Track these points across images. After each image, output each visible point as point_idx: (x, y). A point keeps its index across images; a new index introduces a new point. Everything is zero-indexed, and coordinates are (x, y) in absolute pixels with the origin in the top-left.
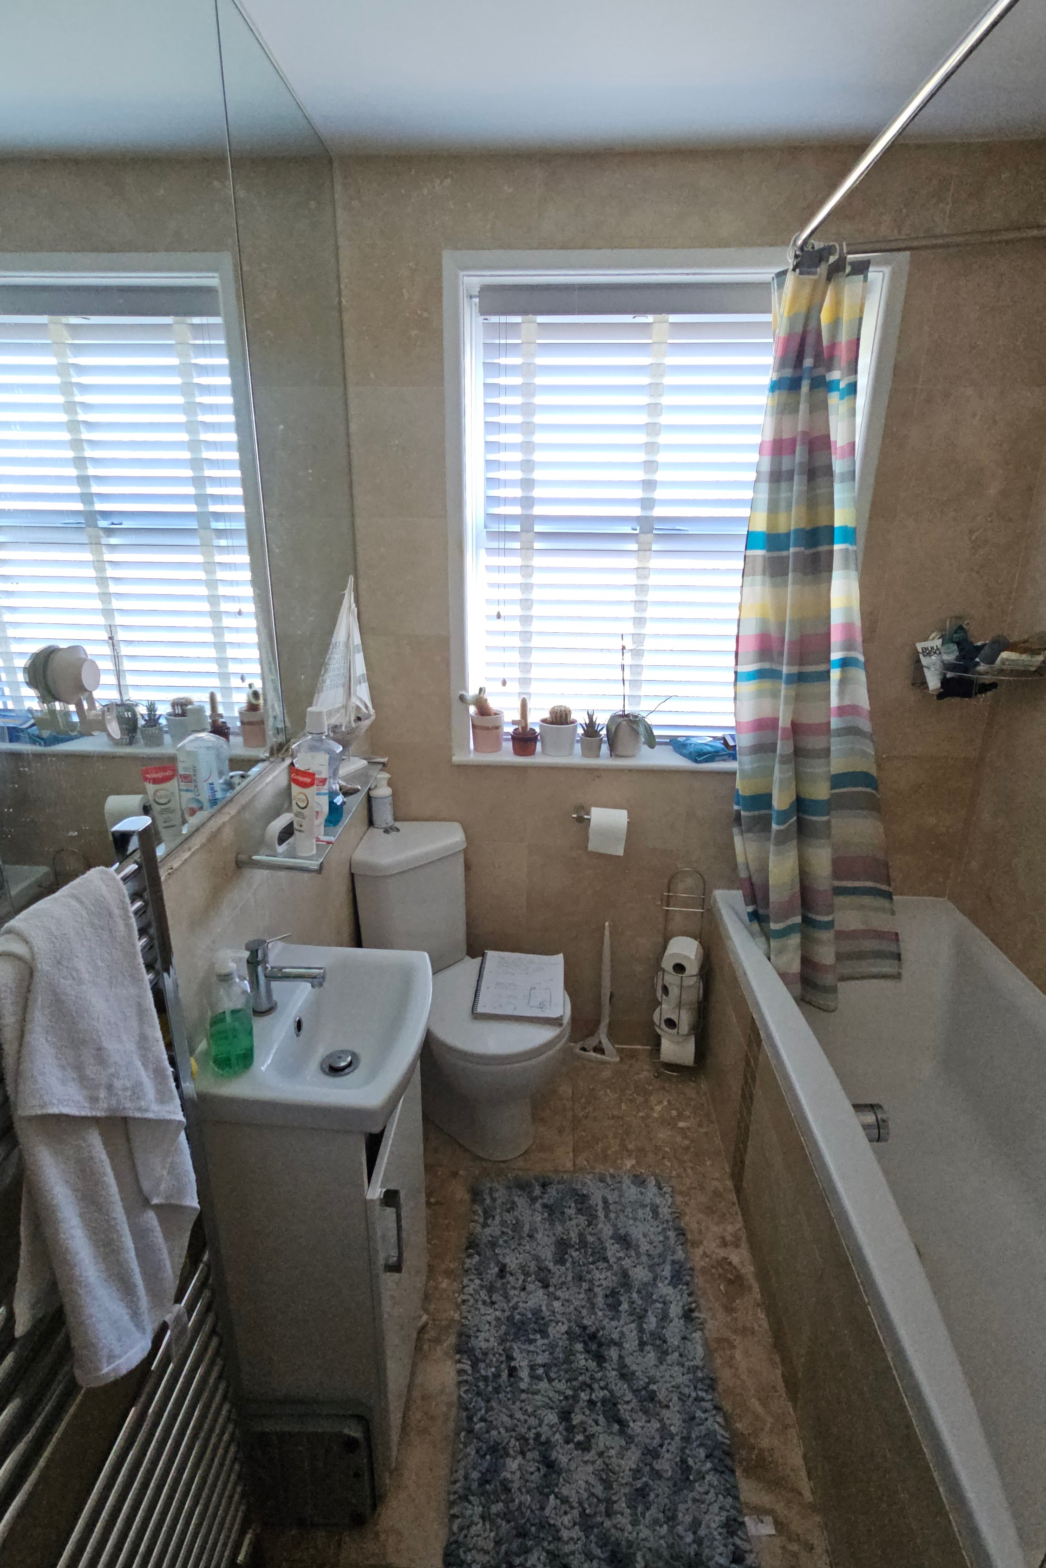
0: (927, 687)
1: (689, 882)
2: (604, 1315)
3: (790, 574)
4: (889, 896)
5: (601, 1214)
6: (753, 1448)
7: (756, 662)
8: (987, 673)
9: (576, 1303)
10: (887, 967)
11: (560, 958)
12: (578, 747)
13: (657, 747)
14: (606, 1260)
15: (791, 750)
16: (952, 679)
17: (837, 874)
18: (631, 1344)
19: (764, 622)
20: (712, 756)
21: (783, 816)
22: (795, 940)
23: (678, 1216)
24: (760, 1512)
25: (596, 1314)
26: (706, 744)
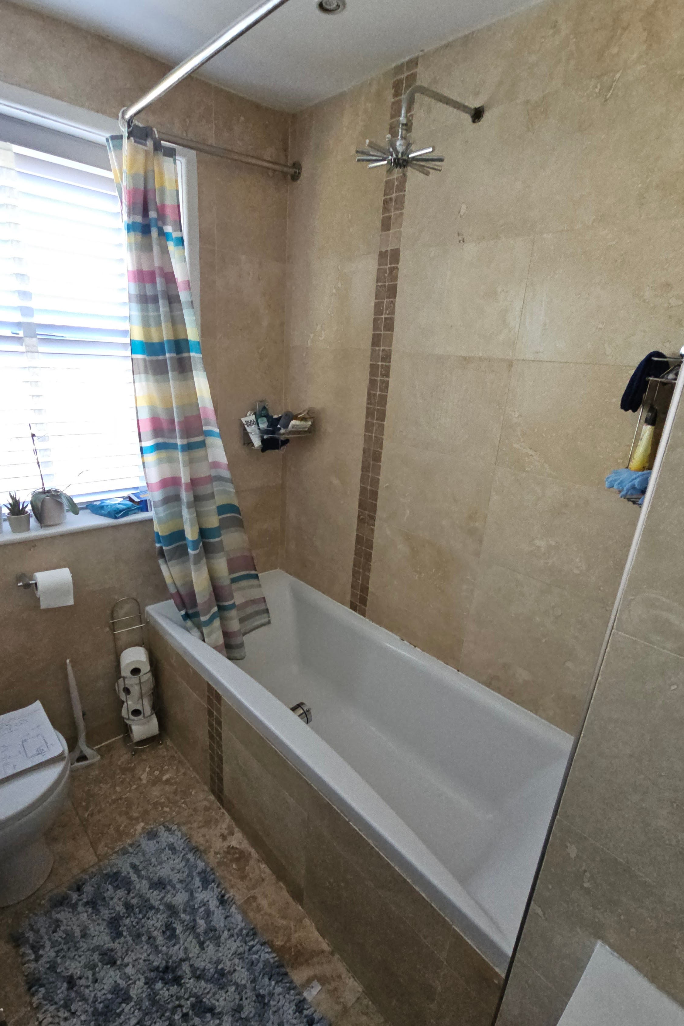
0: (253, 445)
1: (127, 607)
2: (168, 947)
3: (170, 373)
4: (256, 577)
5: (134, 877)
6: (290, 948)
7: (153, 438)
8: (284, 434)
9: (144, 956)
10: (263, 619)
11: (38, 705)
12: (6, 526)
13: (81, 512)
14: (152, 907)
15: (192, 499)
16: (267, 439)
17: (231, 571)
18: (195, 950)
19: (152, 409)
20: (127, 512)
21: (195, 544)
22: (217, 623)
23: (189, 840)
24: (308, 983)
25: (160, 952)
26: (119, 504)
